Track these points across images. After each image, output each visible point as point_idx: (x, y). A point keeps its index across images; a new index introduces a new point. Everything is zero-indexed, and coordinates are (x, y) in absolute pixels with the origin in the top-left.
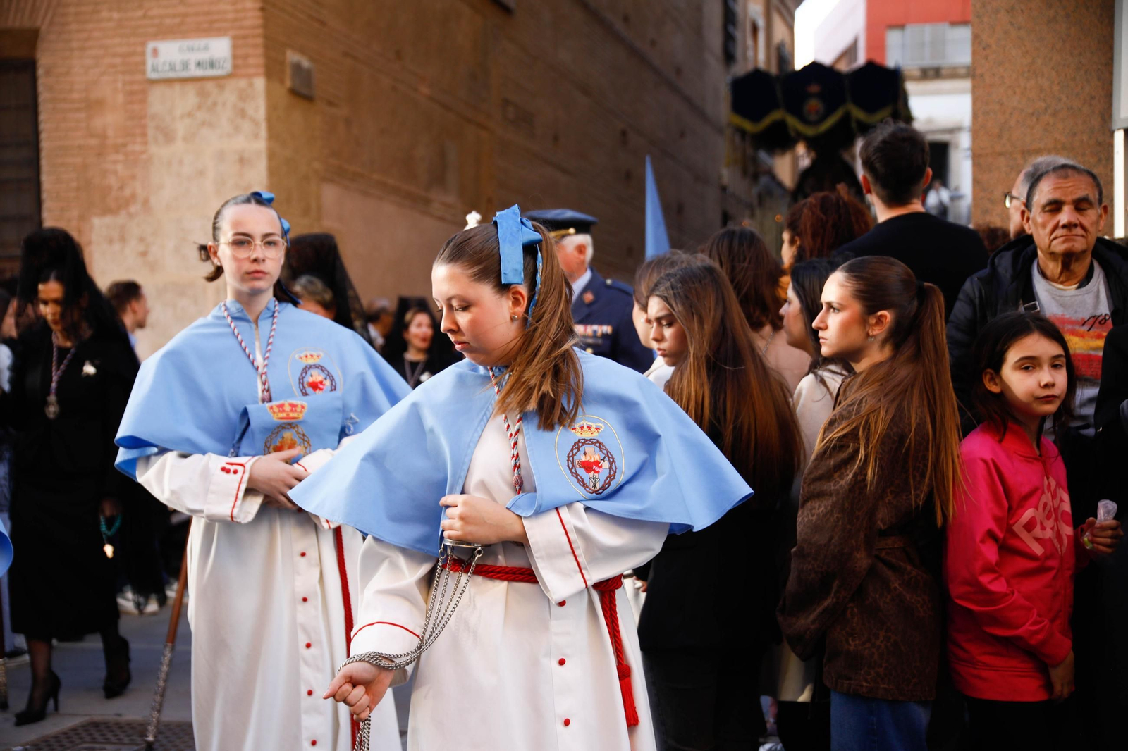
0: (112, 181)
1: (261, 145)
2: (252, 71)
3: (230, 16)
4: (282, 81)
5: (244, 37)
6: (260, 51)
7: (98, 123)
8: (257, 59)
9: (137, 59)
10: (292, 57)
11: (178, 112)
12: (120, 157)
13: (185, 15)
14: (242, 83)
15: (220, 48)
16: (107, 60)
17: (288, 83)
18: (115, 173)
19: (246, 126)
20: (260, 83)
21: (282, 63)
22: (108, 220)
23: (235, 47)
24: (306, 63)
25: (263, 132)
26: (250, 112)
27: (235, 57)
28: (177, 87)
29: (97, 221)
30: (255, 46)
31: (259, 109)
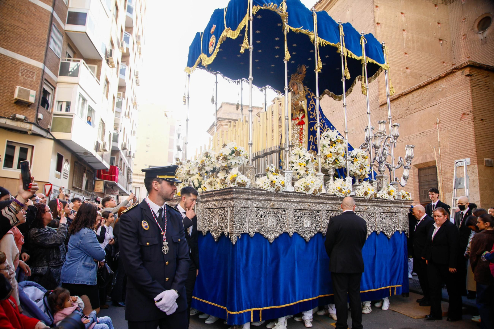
0: (449, 186)
1: (477, 178)
2: (475, 164)
3: (470, 154)
4: (483, 164)
5: (473, 157)
6: (476, 160)
7: (446, 176)
8: (476, 161)
9: (453, 164)
10: (485, 159)
11: (461, 173)
12: (451, 182)
13: (461, 155)
14: (473, 166)
15: (468, 160)
16: (448, 165)
17: (485, 165)
18: (450, 185)
19: (474, 174)
20: (476, 166)
21: (483, 161)
22: (449, 194)
23: (471, 159)
24: (490, 160)
25: (478, 175)
26: (475, 172)
27: (471, 161)
28: (460, 168)
29: (447, 194)
30: (475, 159)
31: (476, 171)
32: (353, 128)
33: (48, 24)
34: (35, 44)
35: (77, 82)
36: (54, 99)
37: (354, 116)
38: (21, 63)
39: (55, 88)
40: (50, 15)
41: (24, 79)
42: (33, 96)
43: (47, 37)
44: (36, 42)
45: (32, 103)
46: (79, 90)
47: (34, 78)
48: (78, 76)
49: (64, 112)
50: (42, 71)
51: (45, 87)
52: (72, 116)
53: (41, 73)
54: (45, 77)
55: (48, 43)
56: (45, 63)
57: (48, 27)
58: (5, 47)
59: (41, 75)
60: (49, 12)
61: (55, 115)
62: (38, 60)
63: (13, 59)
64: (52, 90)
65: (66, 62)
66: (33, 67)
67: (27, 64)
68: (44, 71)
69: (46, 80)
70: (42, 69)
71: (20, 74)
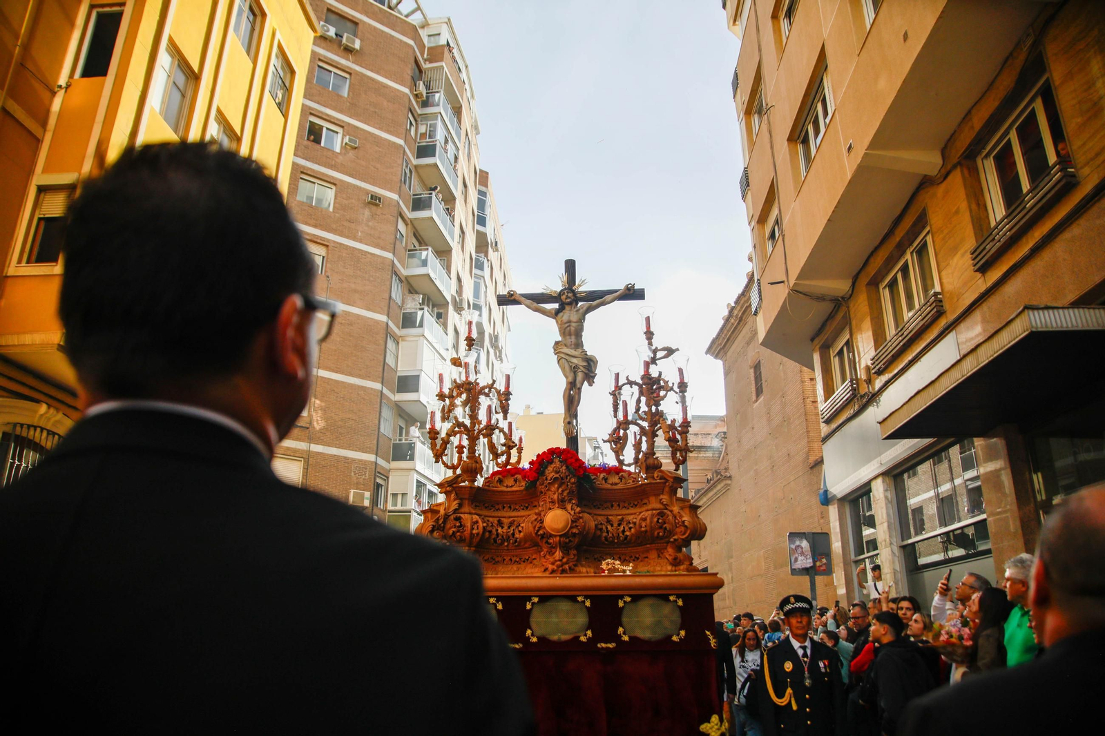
32: (792, 496)
33: (378, 406)
34: (365, 434)
35: (412, 467)
36: (387, 492)
37: (792, 478)
38: (354, 460)
39: (388, 478)
40: (379, 394)
41: (357, 478)
42: (367, 499)
43: (377, 422)
44: (366, 431)
45: (367, 507)
46: (416, 476)
47: (367, 475)
48: (413, 460)
49: (399, 507)
50: (374, 464)
51: (378, 480)
52: (410, 512)
53: (374, 467)
54: (378, 470)
55: (379, 428)
56: (377, 455)
57: (378, 410)
58: (337, 446)
59: (374, 470)
60: (378, 390)
61: (389, 512)
62: (369, 453)
63: (345, 458)
64: (385, 480)
65: (398, 442)
66: (366, 461)
67: (361, 461)
68: (376, 463)
69: (379, 472)
70: (372, 462)
71: (353, 474)
